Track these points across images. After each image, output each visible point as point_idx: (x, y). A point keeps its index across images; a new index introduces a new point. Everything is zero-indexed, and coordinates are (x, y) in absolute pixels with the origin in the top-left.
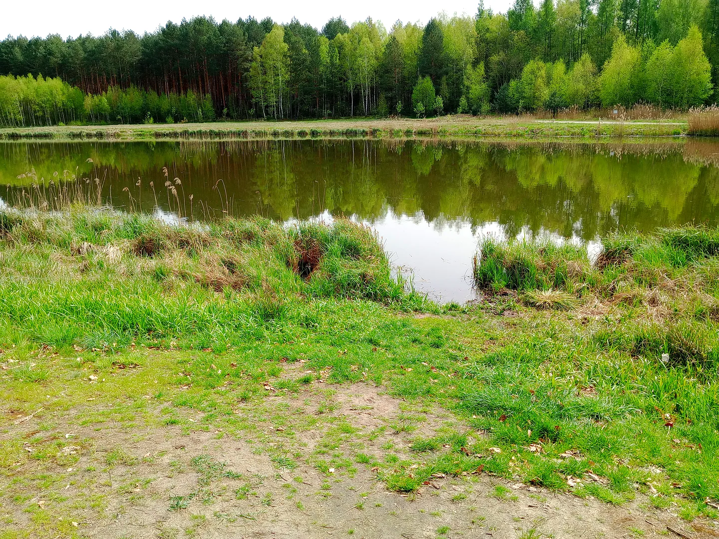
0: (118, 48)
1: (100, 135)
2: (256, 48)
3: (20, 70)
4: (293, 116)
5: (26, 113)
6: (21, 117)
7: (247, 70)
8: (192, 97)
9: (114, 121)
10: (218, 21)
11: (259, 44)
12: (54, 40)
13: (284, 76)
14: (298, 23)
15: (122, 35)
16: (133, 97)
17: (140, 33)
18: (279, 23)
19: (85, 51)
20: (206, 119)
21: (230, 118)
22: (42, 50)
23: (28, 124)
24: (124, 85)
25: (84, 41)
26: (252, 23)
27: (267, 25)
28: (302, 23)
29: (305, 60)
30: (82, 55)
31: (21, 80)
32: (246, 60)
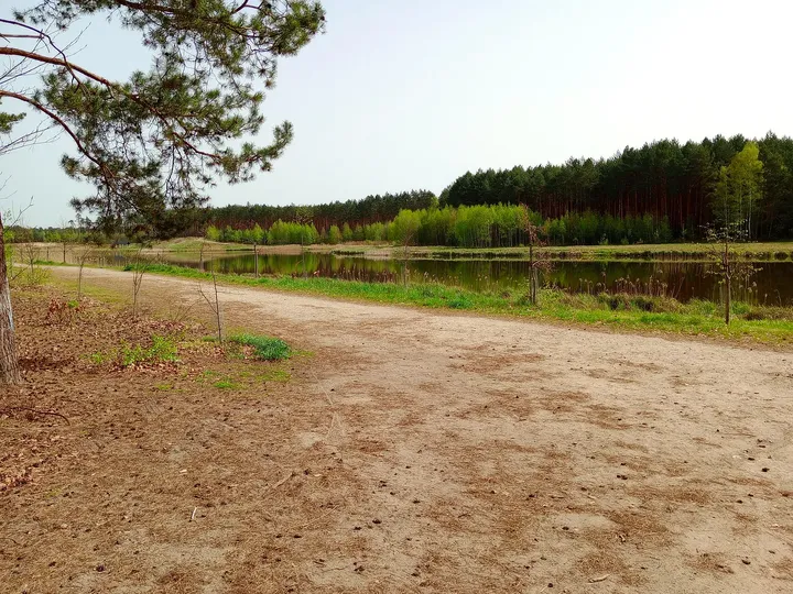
0: (578, 175)
1: (564, 255)
2: (724, 168)
3: (491, 200)
4: (761, 235)
5: (493, 236)
6: (490, 239)
7: (712, 190)
8: (648, 219)
9: (570, 242)
10: (682, 143)
11: (727, 163)
12: (517, 170)
13: (755, 194)
14: (774, 137)
15: (582, 163)
16: (588, 220)
17: (596, 159)
18: (751, 138)
19: (546, 179)
20: (662, 240)
21: (688, 239)
22: (509, 181)
23: (494, 245)
24: (581, 209)
25: (545, 172)
26: (720, 141)
27: (738, 143)
28: (780, 137)
29: (782, 177)
30: (543, 183)
31: (493, 208)
32: (711, 180)
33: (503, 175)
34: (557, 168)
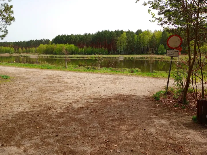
0: (87, 37)
1: (83, 57)
2: (119, 37)
3: (65, 43)
4: (127, 53)
7: (116, 43)
8: (103, 49)
9: (85, 54)
10: (110, 31)
11: (120, 36)
12: (72, 35)
13: (125, 44)
14: (130, 31)
15: (88, 34)
16: (89, 49)
17: (91, 34)
18: (125, 31)
20: (106, 54)
21: (112, 54)
22: (70, 38)
24: (88, 46)
25: (79, 36)
26: (118, 31)
27: (122, 32)
28: (131, 31)
29: (131, 40)
30: (79, 39)
31: (66, 45)
32: (116, 40)
33: (68, 36)
34: (82, 35)
